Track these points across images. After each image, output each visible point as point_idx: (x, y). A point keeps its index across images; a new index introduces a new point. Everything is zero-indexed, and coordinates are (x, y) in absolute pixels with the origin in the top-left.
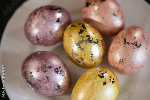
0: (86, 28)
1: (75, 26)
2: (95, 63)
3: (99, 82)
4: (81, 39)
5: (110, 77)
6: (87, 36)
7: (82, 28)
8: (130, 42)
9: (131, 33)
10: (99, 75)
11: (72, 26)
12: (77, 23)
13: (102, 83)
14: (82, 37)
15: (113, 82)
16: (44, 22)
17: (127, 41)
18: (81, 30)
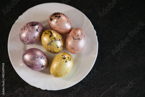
0: (53, 34)
1: (46, 33)
2: (60, 51)
3: (63, 61)
4: (51, 40)
5: (68, 58)
6: (54, 38)
7: (50, 34)
8: (76, 38)
9: (76, 33)
10: (63, 58)
11: (45, 33)
12: (47, 31)
13: (65, 62)
14: (51, 39)
15: (70, 60)
16: (30, 33)
17: (74, 38)
18: (50, 35)
